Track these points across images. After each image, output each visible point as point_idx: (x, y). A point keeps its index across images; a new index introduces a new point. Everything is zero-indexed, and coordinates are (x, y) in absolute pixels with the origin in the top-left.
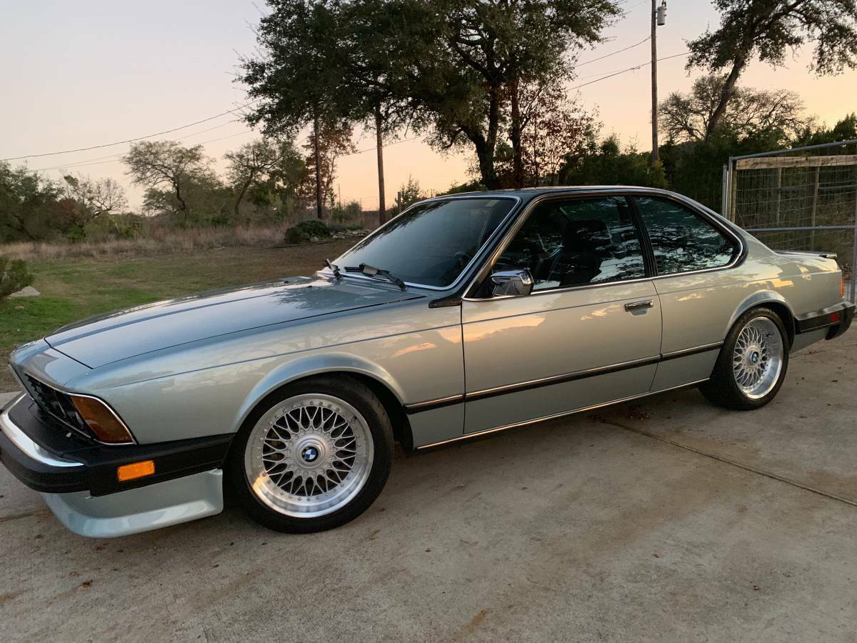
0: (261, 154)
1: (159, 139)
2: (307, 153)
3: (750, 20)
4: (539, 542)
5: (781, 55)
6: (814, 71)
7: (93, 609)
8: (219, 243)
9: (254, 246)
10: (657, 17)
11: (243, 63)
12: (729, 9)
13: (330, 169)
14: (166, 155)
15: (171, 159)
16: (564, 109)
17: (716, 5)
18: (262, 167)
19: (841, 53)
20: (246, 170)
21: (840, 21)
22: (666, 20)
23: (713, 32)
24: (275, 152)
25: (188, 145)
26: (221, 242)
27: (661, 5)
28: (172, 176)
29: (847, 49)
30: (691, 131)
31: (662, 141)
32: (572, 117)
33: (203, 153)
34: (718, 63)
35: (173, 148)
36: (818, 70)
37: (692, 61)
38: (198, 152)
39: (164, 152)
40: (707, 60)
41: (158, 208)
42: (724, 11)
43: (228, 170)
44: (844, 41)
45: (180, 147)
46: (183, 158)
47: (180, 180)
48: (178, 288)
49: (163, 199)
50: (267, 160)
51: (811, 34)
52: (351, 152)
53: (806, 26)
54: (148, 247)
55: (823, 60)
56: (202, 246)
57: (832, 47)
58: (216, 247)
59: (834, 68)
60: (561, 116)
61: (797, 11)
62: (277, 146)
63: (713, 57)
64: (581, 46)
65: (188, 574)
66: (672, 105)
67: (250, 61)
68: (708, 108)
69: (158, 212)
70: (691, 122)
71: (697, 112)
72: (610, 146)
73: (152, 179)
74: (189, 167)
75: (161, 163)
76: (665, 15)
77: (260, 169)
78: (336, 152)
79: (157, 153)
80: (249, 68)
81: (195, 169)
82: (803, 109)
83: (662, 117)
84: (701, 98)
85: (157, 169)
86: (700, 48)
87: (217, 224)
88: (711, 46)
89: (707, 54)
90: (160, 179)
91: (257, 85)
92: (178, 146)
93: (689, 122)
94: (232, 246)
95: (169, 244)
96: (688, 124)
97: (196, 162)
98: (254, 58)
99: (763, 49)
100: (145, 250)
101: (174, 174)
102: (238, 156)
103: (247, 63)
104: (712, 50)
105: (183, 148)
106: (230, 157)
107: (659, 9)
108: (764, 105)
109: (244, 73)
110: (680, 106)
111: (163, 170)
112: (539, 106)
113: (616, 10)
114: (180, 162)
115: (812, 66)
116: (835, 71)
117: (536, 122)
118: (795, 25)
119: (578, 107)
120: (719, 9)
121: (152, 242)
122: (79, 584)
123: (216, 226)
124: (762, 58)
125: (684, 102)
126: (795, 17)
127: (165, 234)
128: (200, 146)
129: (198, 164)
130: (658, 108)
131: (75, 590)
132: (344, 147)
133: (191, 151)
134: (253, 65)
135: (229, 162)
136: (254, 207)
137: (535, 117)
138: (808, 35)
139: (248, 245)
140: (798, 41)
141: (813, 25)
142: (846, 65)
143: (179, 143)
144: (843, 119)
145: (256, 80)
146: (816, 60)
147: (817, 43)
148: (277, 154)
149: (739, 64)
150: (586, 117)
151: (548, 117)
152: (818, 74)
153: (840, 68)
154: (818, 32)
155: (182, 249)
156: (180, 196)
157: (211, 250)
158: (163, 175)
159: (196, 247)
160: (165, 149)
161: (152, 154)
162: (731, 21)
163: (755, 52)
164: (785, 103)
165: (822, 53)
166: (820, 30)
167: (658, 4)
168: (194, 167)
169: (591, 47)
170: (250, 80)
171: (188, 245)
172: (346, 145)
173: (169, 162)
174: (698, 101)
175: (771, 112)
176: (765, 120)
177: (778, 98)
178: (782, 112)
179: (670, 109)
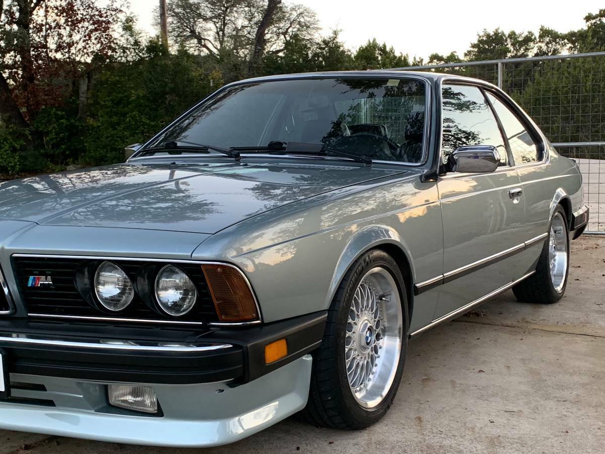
30: (200, 40)
66: (178, 6)
68: (220, 15)
70: (200, 30)
71: (206, 19)
82: (319, 29)
83: (170, 20)
84: (213, 3)
93: (198, 30)
96: (197, 32)
110: (188, 9)
130: (166, 8)
144: (364, 44)
164: (302, 20)
174: (209, 6)
175: (287, 29)
176: (282, 37)
177: (295, 14)
178: (299, 30)
179: (176, 10)
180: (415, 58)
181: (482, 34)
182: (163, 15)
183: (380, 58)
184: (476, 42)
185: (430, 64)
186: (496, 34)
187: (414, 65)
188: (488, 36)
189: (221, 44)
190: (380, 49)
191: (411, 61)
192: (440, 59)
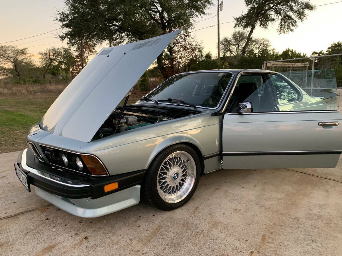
0: (55, 53)
1: (7, 45)
2: (76, 54)
3: (258, 11)
4: (263, 208)
5: (267, 25)
6: (279, 32)
7: (97, 248)
8: (39, 91)
9: (56, 92)
10: (220, 7)
11: (58, 13)
12: (250, 6)
13: (86, 61)
14: (10, 52)
15: (12, 54)
16: (189, 41)
17: (245, 4)
18: (56, 59)
19: (288, 26)
20: (48, 60)
21: (288, 14)
22: (223, 8)
23: (244, 14)
24: (62, 52)
25: (21, 48)
26: (40, 90)
27: (221, 3)
28: (13, 61)
29: (290, 25)
30: (231, 52)
31: (221, 55)
32: (192, 44)
33: (28, 51)
34: (245, 27)
35: (13, 49)
36: (280, 31)
37: (236, 25)
38: (25, 51)
39: (9, 50)
40: (242, 25)
41: (4, 75)
42: (248, 7)
43: (40, 59)
44: (289, 21)
45: (17, 48)
46: (18, 53)
47: (16, 63)
48: (29, 110)
49: (7, 71)
50: (58, 56)
51: (278, 18)
52: (95, 54)
53: (276, 15)
54: (5, 92)
55: (282, 28)
56: (31, 92)
57: (285, 23)
58: (38, 93)
59: (285, 31)
60: (188, 43)
61: (273, 9)
62: (63, 50)
63: (244, 24)
64: (197, 16)
65: (129, 230)
66: (224, 42)
67: (62, 12)
68: (237, 43)
69: (5, 77)
70: (231, 49)
71: (233, 45)
72: (208, 56)
73: (3, 62)
74: (20, 58)
75: (7, 55)
76: (223, 7)
77: (54, 59)
78: (89, 54)
79: (5, 50)
80: (61, 15)
81: (24, 58)
82: (271, 46)
83: (221, 46)
84: (235, 40)
85: (5, 58)
86: (239, 20)
87: (36, 83)
88: (243, 20)
89: (241, 23)
90: (7, 62)
91: (65, 23)
92: (15, 48)
93: (230, 48)
94: (45, 92)
95: (15, 91)
96: (230, 49)
97: (24, 55)
98: (64, 11)
99: (261, 22)
100: (3, 94)
101: (14, 60)
102: (45, 53)
103: (60, 13)
104: (243, 21)
105: (18, 49)
106: (41, 54)
107: (220, 4)
108: (257, 43)
109: (59, 17)
110: (227, 42)
111: (8, 58)
112: (180, 39)
113: (211, 3)
114: (17, 55)
115: (278, 30)
116: (286, 32)
117: (178, 45)
118: (272, 14)
119: (196, 40)
120: (247, 6)
121: (6, 90)
122: (82, 238)
123: (35, 83)
124: (260, 26)
125: (228, 41)
126: (273, 11)
127: (12, 86)
128: (26, 48)
129: (25, 56)
130: (220, 42)
131: (82, 241)
132: (92, 52)
133: (22, 50)
134: (63, 14)
135: (40, 56)
136: (51, 76)
137: (178, 43)
138: (277, 18)
139: (53, 92)
140: (273, 20)
141: (278, 14)
142: (289, 30)
143: (16, 46)
144: (285, 50)
145: (65, 20)
146: (280, 28)
147: (280, 21)
148: (63, 53)
149: (253, 27)
150: (198, 44)
151: (183, 43)
152: (280, 33)
153: (287, 31)
154: (280, 17)
155: (22, 93)
156: (17, 70)
157: (36, 94)
158: (9, 60)
159: (28, 93)
160: (9, 49)
161: (3, 51)
162: (251, 11)
163: (258, 23)
164: (264, 43)
165: (281, 25)
166: (281, 17)
167: (220, 2)
168: (24, 57)
169: (201, 17)
170: (61, 20)
171: (24, 91)
172: (93, 51)
173: (11, 55)
174: (234, 40)
175: (259, 46)
176: (258, 49)
177: (262, 41)
178: (263, 46)
179: (224, 43)
180: (304, 54)
181: (332, 44)
182: (219, 45)
183: (290, 55)
184: (330, 47)
185: (312, 55)
186: (338, 44)
187: (303, 56)
188: (335, 44)
189: (237, 53)
190: (291, 51)
191: (302, 55)
192: (316, 53)
